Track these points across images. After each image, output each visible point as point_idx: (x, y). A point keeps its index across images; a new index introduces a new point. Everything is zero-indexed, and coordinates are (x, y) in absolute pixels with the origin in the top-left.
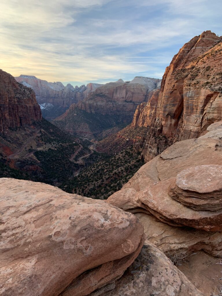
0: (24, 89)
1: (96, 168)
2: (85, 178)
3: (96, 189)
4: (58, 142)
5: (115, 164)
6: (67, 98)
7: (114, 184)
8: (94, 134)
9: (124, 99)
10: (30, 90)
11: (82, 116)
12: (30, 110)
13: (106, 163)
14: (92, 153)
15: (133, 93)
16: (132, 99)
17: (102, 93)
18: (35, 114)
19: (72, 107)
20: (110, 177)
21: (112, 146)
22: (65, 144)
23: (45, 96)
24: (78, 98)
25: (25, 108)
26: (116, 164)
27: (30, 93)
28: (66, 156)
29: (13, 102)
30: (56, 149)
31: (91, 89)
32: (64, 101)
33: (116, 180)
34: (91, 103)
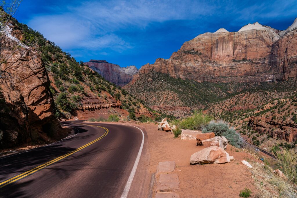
9: (231, 58)
11: (163, 82)
15: (246, 46)
16: (246, 56)
17: (193, 50)
19: (145, 70)
34: (177, 63)
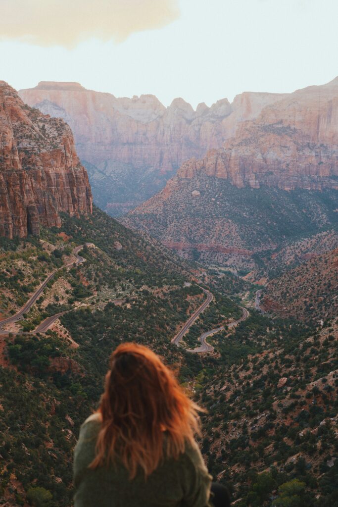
0: (41, 125)
1: (251, 370)
2: (214, 405)
3: (248, 444)
4: (138, 283)
5: (315, 357)
6: (171, 141)
7: (309, 429)
8: (256, 257)
10: (59, 125)
11: (217, 199)
12: (57, 185)
13: (287, 357)
14: (243, 319)
17: (281, 122)
18: (73, 196)
19: (187, 171)
20: (296, 403)
21: (315, 294)
22: (159, 290)
23: (107, 138)
24: (206, 140)
25: (43, 179)
26: (320, 361)
27: (60, 135)
28: (161, 330)
29: (8, 163)
30: (129, 306)
31: (249, 110)
32: (162, 153)
33: (317, 417)
34: (246, 154)
